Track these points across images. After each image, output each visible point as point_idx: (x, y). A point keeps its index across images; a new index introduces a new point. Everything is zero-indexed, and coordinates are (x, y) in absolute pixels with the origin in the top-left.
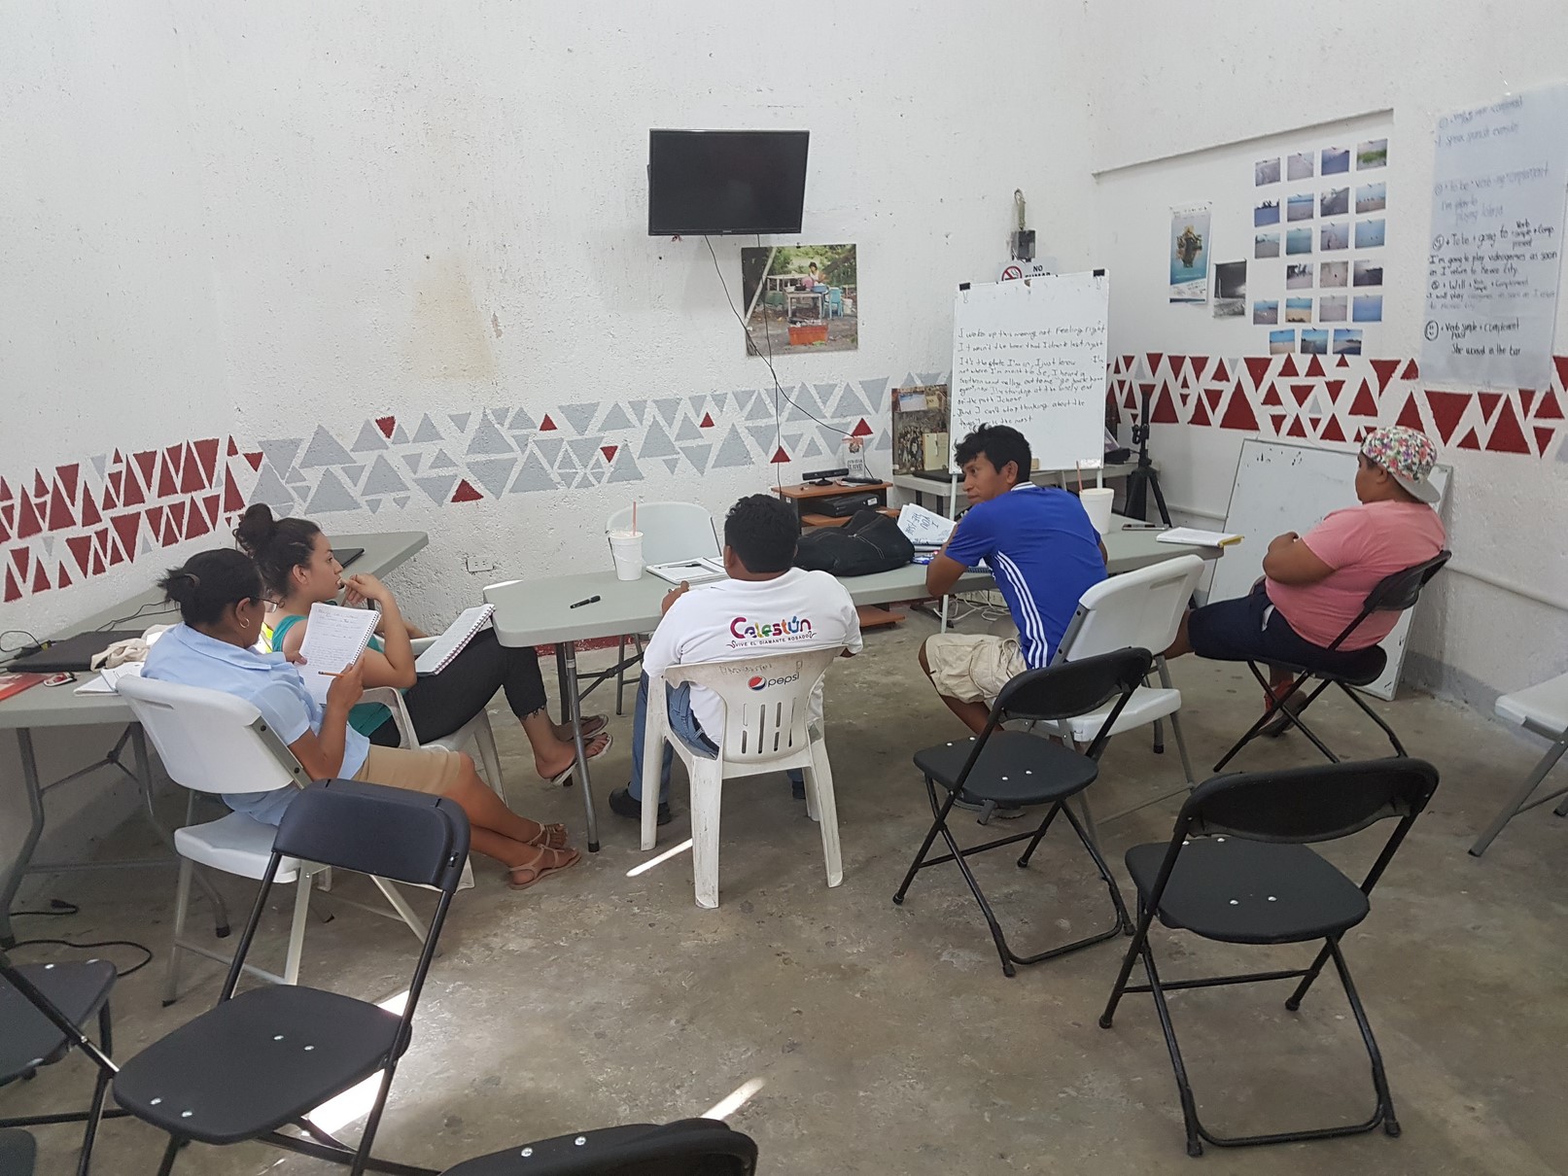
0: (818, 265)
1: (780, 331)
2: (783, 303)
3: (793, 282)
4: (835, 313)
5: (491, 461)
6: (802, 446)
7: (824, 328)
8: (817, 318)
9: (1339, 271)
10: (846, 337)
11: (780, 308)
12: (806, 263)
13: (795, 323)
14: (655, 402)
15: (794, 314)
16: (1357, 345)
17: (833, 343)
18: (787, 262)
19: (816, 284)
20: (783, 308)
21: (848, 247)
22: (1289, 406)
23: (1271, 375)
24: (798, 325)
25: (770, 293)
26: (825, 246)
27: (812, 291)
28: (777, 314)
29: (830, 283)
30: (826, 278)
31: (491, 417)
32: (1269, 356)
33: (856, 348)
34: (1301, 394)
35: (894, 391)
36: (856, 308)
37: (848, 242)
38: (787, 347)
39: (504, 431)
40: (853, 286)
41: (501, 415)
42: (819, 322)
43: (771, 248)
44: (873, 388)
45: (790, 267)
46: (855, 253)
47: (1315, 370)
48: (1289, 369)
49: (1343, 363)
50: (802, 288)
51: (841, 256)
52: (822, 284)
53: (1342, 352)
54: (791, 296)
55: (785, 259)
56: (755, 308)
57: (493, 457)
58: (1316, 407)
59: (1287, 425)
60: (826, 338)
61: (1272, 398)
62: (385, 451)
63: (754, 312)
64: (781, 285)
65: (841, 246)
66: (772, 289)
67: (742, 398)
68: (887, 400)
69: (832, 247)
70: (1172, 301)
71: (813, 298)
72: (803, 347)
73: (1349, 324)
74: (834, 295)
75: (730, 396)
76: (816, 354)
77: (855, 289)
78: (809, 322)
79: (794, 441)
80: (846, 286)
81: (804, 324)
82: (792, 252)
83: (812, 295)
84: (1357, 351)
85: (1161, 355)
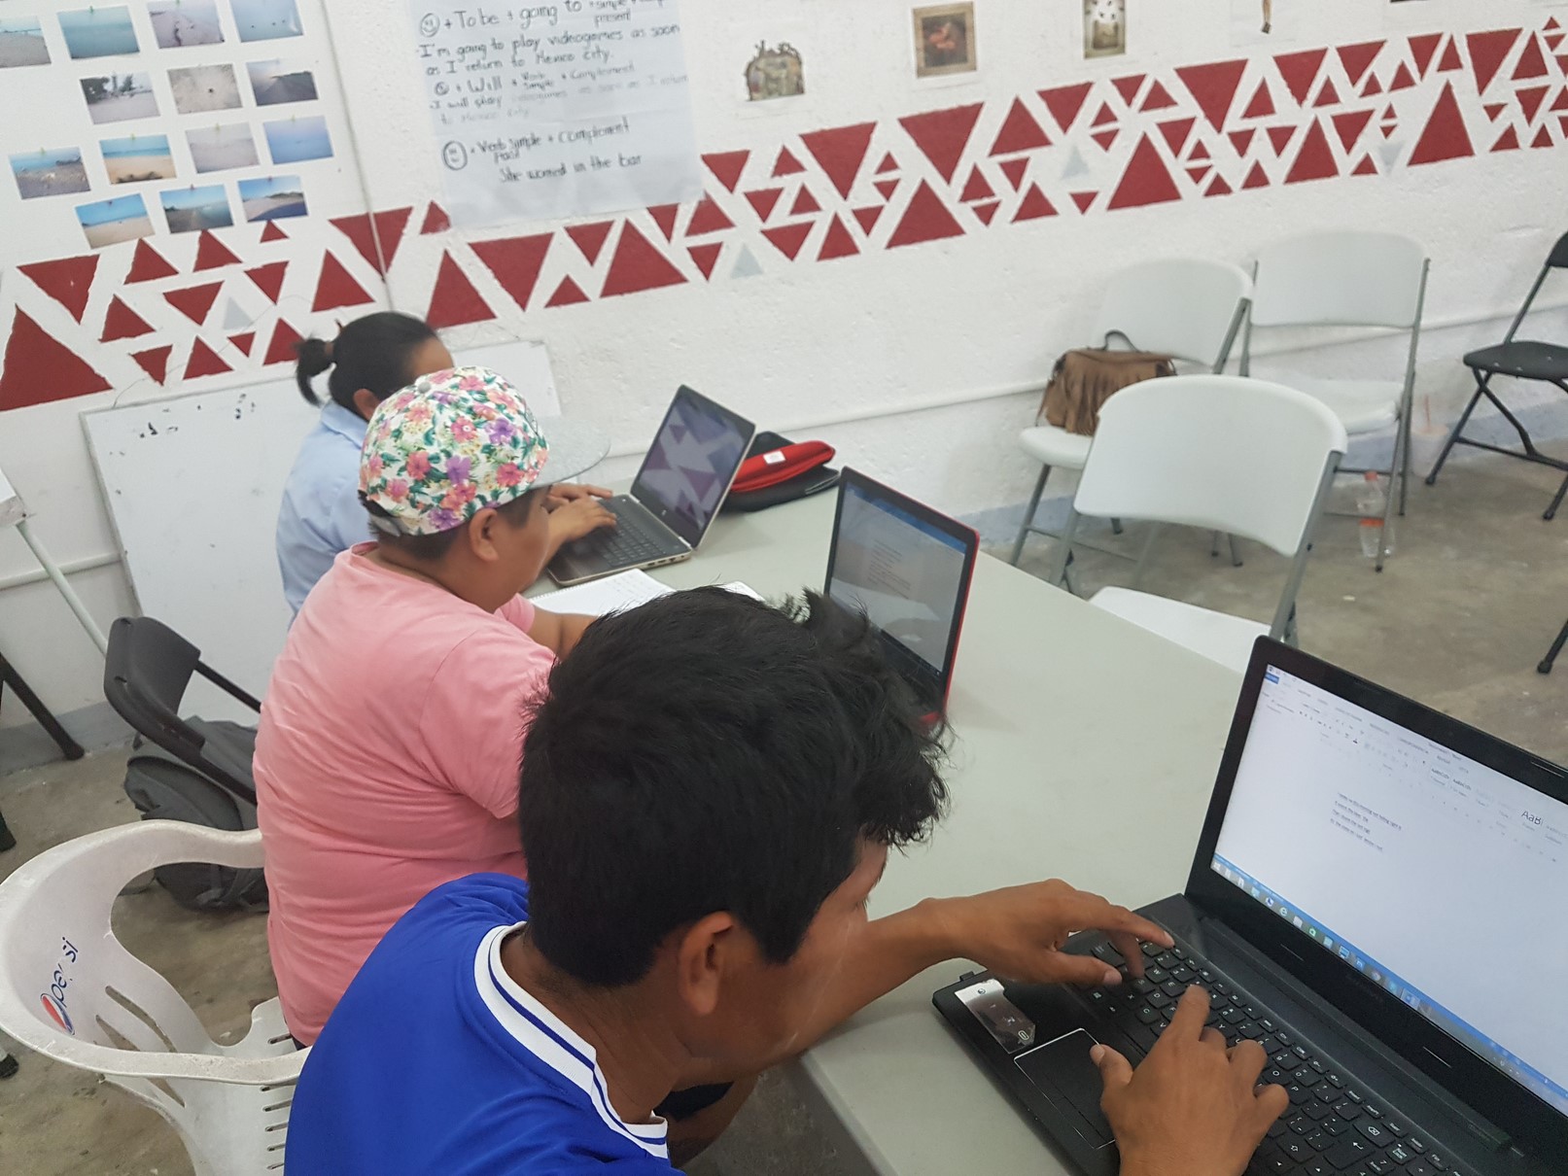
9: (218, 82)
16: (296, 201)
22: (174, 331)
23: (109, 283)
32: (91, 253)
34: (195, 303)
47: (213, 255)
48: (148, 265)
49: (272, 234)
53: (268, 216)
58: (234, 313)
59: (178, 362)
61: (122, 322)
73: (265, 168)
84: (298, 209)
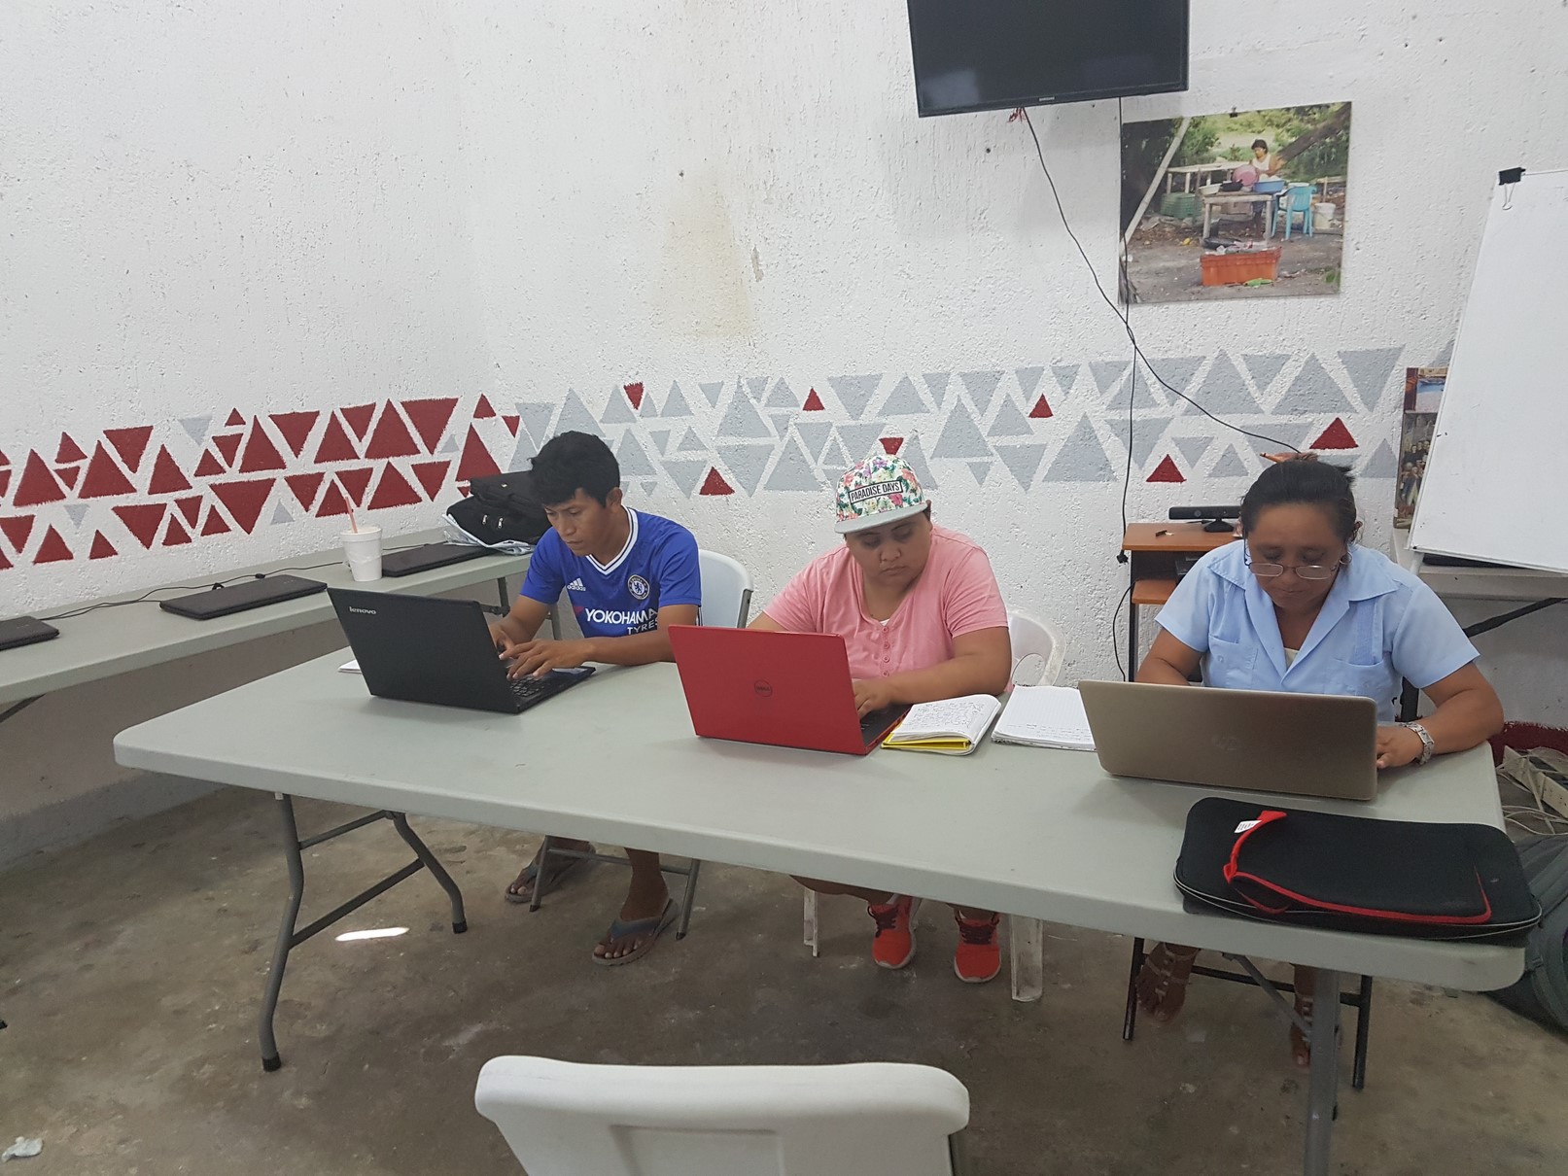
0: (1270, 143)
1: (1183, 262)
2: (1194, 210)
3: (1217, 176)
4: (1297, 228)
5: (744, 447)
6: (1210, 458)
7: (1270, 257)
8: (1260, 238)
10: (1316, 271)
11: (1187, 221)
12: (1246, 141)
13: (1215, 247)
14: (963, 375)
15: (1214, 232)
17: (1287, 281)
18: (1208, 141)
19: (1263, 178)
20: (1194, 221)
21: (1336, 108)
24: (1221, 251)
25: (1171, 198)
26: (1288, 109)
27: (1253, 191)
28: (1181, 233)
29: (1293, 176)
30: (1284, 167)
31: (746, 389)
33: (1336, 292)
35: (1411, 372)
36: (1342, 220)
37: (1335, 98)
38: (1196, 289)
39: (759, 407)
40: (1337, 179)
41: (758, 386)
42: (1262, 246)
43: (1182, 119)
44: (1368, 367)
45: (1214, 150)
46: (1348, 118)
50: (1235, 187)
51: (1320, 126)
52: (1275, 178)
54: (1212, 200)
55: (1205, 137)
56: (1140, 223)
57: (748, 441)
60: (1274, 273)
62: (633, 424)
63: (1137, 230)
64: (1193, 182)
65: (1319, 106)
66: (1174, 190)
67: (1103, 374)
68: (1395, 387)
69: (1301, 111)
71: (1254, 203)
72: (1226, 289)
74: (1298, 198)
75: (1084, 370)
76: (1254, 302)
77: (1344, 185)
78: (1242, 246)
79: (1195, 448)
80: (1324, 180)
81: (1231, 249)
82: (1220, 125)
83: (1254, 198)
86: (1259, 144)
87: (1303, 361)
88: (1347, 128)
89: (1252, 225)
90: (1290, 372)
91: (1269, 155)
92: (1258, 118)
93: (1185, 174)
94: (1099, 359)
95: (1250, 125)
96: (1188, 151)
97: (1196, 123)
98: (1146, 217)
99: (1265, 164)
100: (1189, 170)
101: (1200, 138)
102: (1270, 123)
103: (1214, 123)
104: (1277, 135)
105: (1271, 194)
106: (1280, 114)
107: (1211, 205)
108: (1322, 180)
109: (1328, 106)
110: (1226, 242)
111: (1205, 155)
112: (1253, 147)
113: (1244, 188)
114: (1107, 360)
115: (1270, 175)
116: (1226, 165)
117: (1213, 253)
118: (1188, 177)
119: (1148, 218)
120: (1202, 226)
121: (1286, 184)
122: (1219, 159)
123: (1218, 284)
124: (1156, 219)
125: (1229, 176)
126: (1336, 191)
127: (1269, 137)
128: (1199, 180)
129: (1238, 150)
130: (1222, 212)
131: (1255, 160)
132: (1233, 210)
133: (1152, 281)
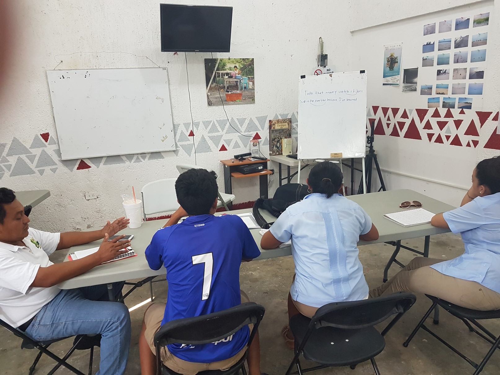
0: (238, 67)
1: (222, 95)
2: (223, 83)
3: (227, 74)
4: (245, 88)
6: (232, 144)
7: (240, 94)
8: (238, 90)
10: (250, 98)
12: (233, 66)
13: (228, 92)
15: (228, 88)
17: (245, 101)
18: (224, 65)
19: (237, 75)
20: (223, 85)
21: (251, 60)
22: (436, 130)
23: (428, 117)
24: (230, 93)
25: (218, 79)
26: (241, 59)
27: (235, 78)
28: (221, 88)
30: (241, 73)
32: (428, 109)
33: (254, 103)
34: (442, 125)
35: (270, 121)
36: (254, 86)
37: (250, 57)
38: (225, 102)
40: (252, 76)
42: (238, 92)
43: (218, 58)
44: (261, 120)
45: (226, 67)
46: (253, 62)
47: (449, 115)
48: (436, 114)
49: (462, 112)
50: (231, 77)
51: (248, 63)
54: (226, 80)
56: (211, 85)
58: (448, 129)
59: (434, 138)
60: (241, 99)
61: (428, 126)
62: (45, 148)
63: (210, 87)
64: (222, 75)
65: (247, 59)
66: (218, 77)
67: (207, 124)
68: (267, 125)
69: (243, 59)
70: (384, 84)
71: (236, 81)
72: (232, 102)
73: (466, 95)
74: (245, 80)
75: (201, 123)
76: (238, 105)
77: (254, 78)
78: (234, 92)
79: (229, 142)
80: (250, 76)
82: (227, 61)
83: (236, 80)
85: (378, 107)
86: (235, 67)
87: (249, 119)
88: (253, 64)
89: (236, 87)
90: (247, 122)
91: (238, 70)
92: (234, 60)
93: (220, 73)
94: (204, 120)
95: (233, 62)
96: (220, 67)
97: (221, 60)
98: (212, 83)
99: (237, 72)
100: (221, 72)
101: (223, 64)
102: (237, 62)
103: (225, 60)
104: (239, 65)
105: (239, 79)
106: (239, 60)
107: (227, 81)
108: (249, 76)
109: (249, 59)
110: (231, 91)
111: (224, 68)
112: (234, 67)
113: (233, 77)
114: (207, 120)
115: (238, 74)
116: (229, 72)
117: (228, 93)
118: (221, 73)
119: (213, 84)
120: (225, 86)
121: (242, 77)
122: (227, 70)
123: (230, 101)
124: (214, 84)
125: (230, 74)
126: (252, 79)
127: (237, 65)
128: (223, 75)
129: (231, 68)
130: (229, 83)
131: (235, 71)
132: (231, 83)
133: (215, 100)
